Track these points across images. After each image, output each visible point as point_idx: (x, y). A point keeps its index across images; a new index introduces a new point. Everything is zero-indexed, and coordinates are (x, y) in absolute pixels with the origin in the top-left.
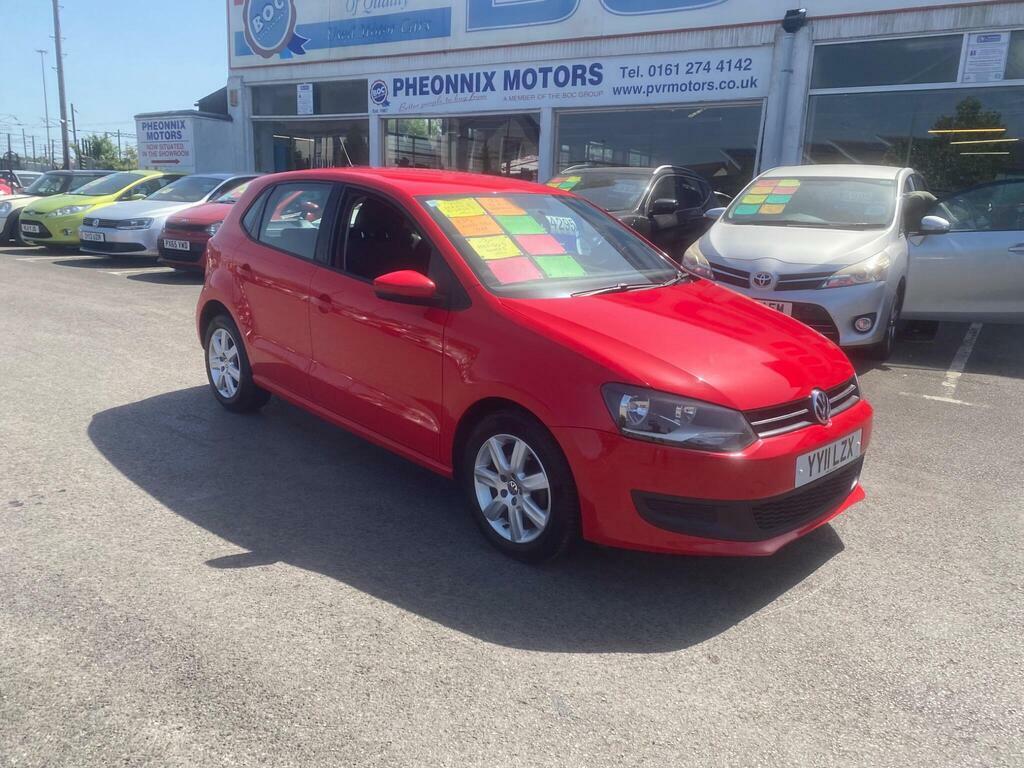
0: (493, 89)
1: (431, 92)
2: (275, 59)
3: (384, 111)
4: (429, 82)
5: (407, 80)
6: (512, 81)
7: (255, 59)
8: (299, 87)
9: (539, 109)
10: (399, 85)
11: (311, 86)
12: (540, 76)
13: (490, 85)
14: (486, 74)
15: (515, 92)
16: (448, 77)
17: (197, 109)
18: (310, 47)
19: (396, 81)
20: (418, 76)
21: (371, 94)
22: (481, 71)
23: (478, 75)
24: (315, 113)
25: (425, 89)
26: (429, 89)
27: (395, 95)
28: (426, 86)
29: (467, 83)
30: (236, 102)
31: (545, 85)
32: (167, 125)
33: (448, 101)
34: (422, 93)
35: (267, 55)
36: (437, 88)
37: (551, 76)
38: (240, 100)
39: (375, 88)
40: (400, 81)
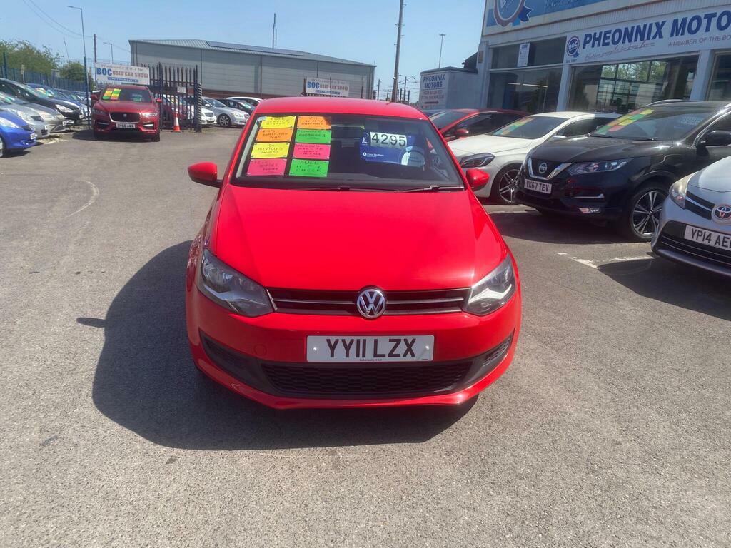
0: (661, 37)
1: (611, 43)
2: (510, 27)
3: (574, 61)
4: (611, 35)
5: (595, 34)
6: (678, 28)
7: (498, 28)
8: (521, 46)
9: (699, 51)
10: (588, 39)
11: (529, 45)
12: (704, 22)
13: (659, 34)
14: (657, 24)
15: (680, 38)
16: (626, 29)
17: (462, 67)
18: (532, 16)
19: (586, 36)
20: (603, 30)
21: (568, 47)
22: (654, 21)
23: (651, 25)
24: (528, 66)
25: (607, 41)
26: (610, 41)
27: (584, 47)
28: (608, 38)
29: (641, 33)
30: (482, 60)
31: (708, 29)
32: (435, 78)
33: (623, 49)
34: (605, 44)
35: (504, 24)
36: (616, 39)
37: (714, 21)
38: (484, 59)
39: (571, 43)
40: (590, 35)
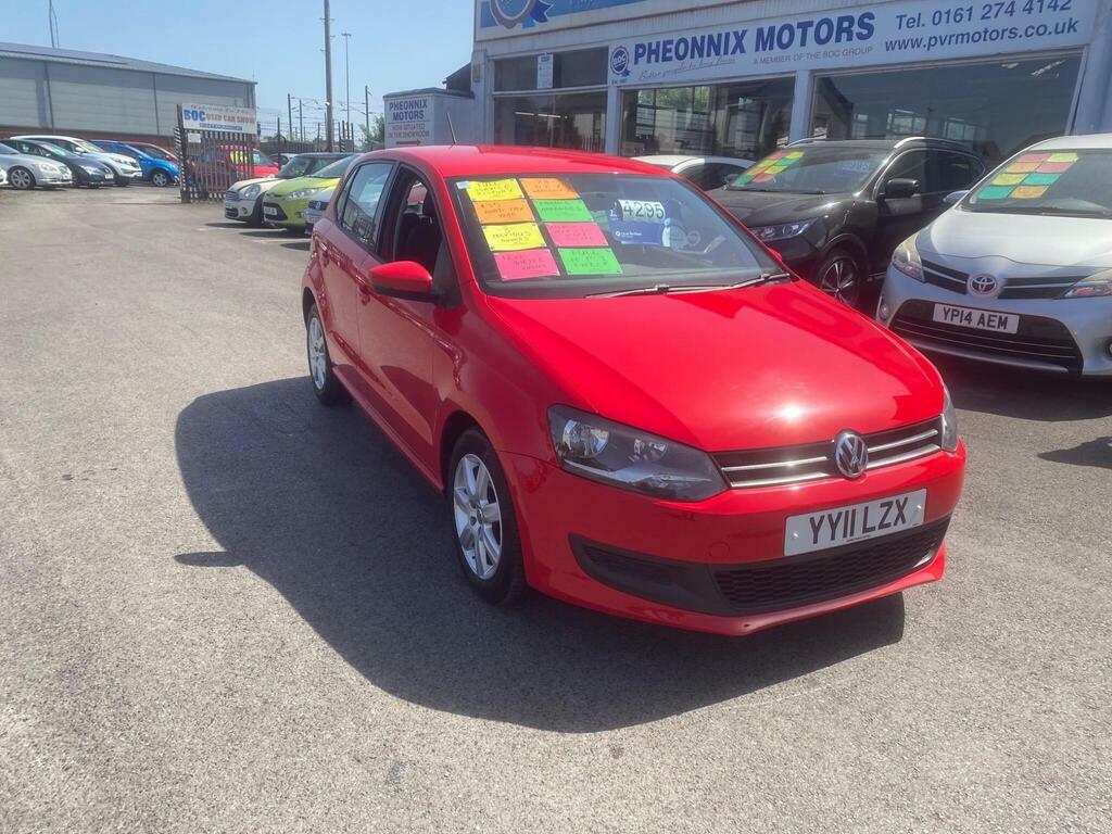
0: (743, 51)
1: (674, 58)
2: (518, 29)
3: (623, 81)
4: (673, 47)
5: (650, 45)
6: (765, 40)
7: (501, 31)
8: (540, 57)
9: (795, 72)
10: (641, 51)
11: (552, 56)
12: (798, 33)
13: (740, 47)
14: (736, 33)
15: (767, 54)
16: (694, 39)
17: (444, 87)
18: (554, 13)
19: (638, 47)
20: (661, 39)
21: (612, 62)
22: (731, 30)
23: (727, 35)
24: (554, 87)
25: (668, 55)
26: (673, 54)
27: (636, 63)
28: (670, 51)
29: (714, 45)
30: (479, 77)
31: (803, 43)
32: (411, 105)
33: (693, 67)
34: (665, 59)
35: (510, 25)
36: (681, 52)
37: (811, 31)
38: (482, 73)
39: (616, 56)
40: (642, 46)
